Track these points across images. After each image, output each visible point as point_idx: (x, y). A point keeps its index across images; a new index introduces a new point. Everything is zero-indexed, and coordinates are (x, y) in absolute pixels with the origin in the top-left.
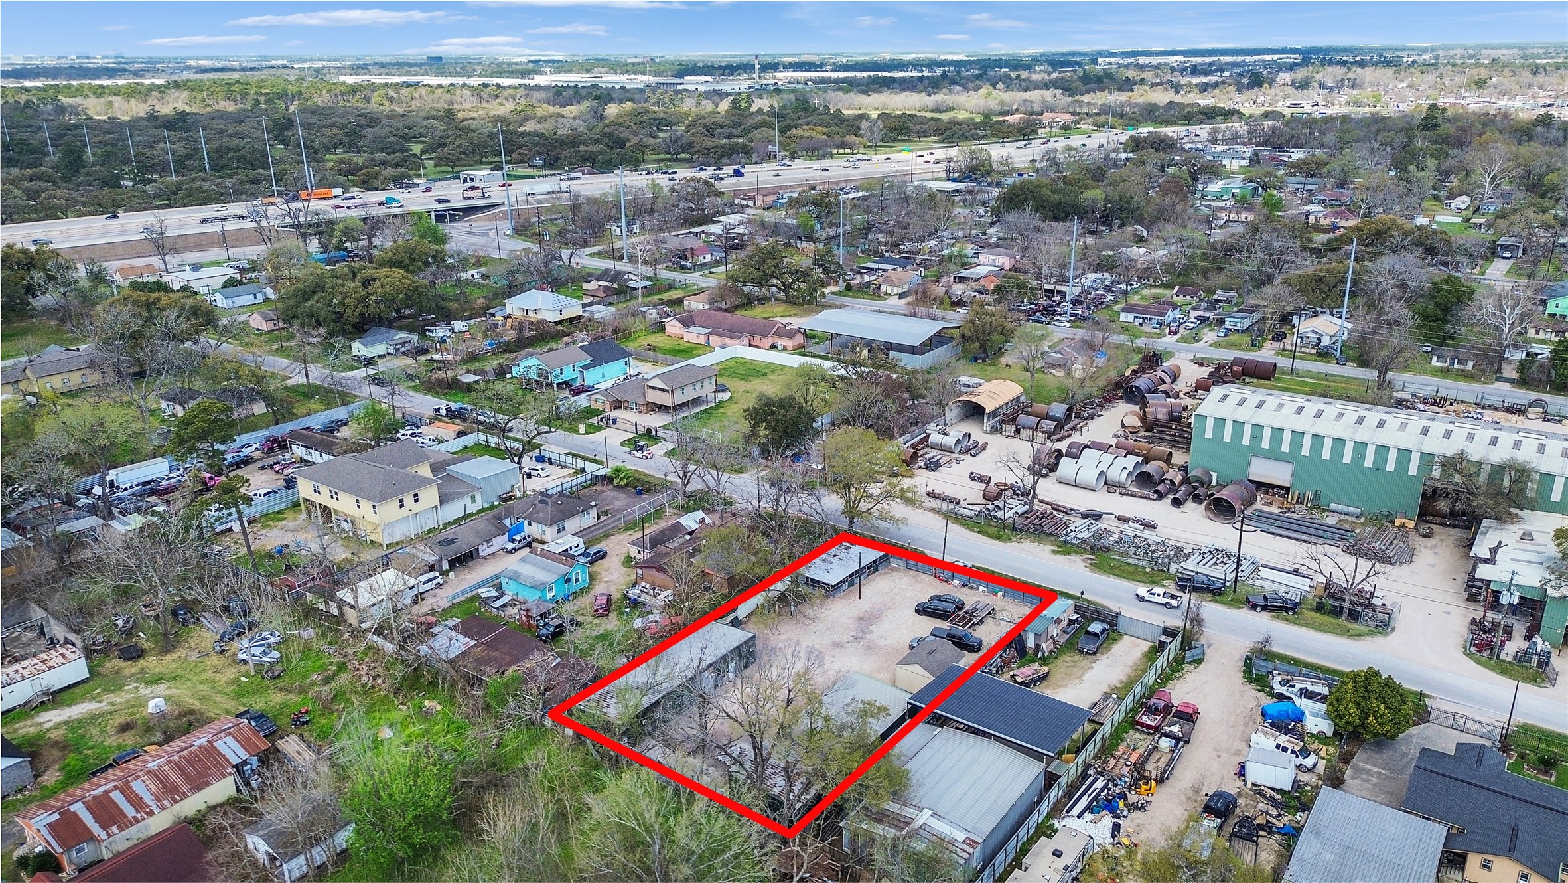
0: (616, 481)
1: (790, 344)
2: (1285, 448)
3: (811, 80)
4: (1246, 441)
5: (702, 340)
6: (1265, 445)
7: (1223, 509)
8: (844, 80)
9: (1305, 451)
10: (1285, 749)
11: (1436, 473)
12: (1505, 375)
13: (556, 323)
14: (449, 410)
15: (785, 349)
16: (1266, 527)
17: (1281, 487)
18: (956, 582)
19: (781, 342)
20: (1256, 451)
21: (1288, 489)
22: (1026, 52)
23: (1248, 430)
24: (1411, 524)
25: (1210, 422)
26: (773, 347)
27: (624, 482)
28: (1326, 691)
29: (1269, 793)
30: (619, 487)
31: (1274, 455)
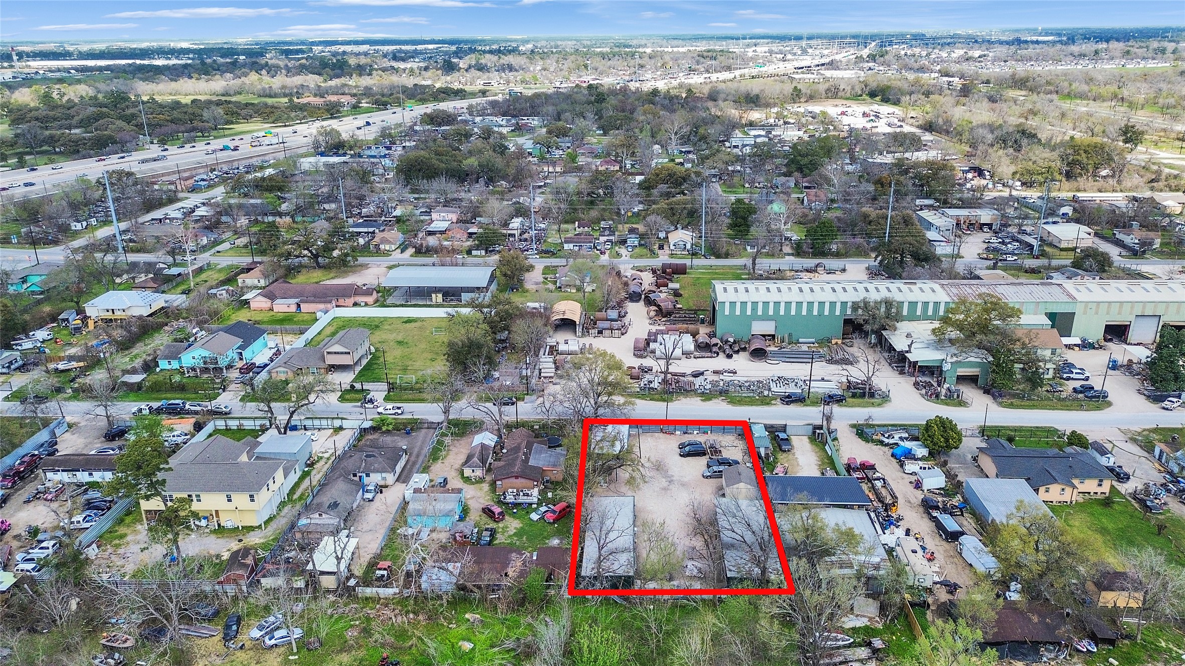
0: (384, 429)
1: (370, 300)
2: (771, 313)
3: (73, 68)
4: (749, 312)
5: (293, 308)
6: (760, 313)
7: (759, 354)
8: (107, 68)
9: (782, 313)
10: (925, 468)
11: (849, 312)
12: (785, 251)
13: (151, 315)
14: (150, 408)
15: (366, 304)
16: (783, 359)
17: (769, 335)
18: (678, 433)
19: (361, 299)
20: (755, 317)
21: (773, 336)
22: (240, 41)
23: (749, 306)
24: (840, 342)
25: (727, 305)
26: (355, 304)
27: (390, 428)
28: (907, 435)
29: (938, 491)
30: (388, 431)
31: (765, 318)
